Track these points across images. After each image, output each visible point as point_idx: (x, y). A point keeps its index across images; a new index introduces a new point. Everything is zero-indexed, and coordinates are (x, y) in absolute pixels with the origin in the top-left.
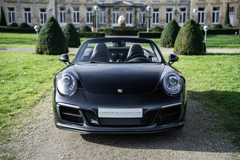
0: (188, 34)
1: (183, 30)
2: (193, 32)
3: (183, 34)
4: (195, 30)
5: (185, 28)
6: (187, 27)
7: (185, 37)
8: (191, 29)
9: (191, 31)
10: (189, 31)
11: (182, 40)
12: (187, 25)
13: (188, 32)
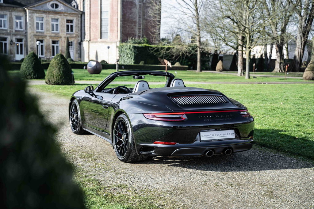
0: (59, 67)
1: (54, 63)
2: (63, 65)
3: (54, 67)
4: (65, 63)
5: (56, 61)
6: (58, 60)
7: (56, 69)
8: (61, 62)
9: (62, 64)
10: (60, 63)
11: (54, 72)
12: (57, 59)
13: (59, 65)
